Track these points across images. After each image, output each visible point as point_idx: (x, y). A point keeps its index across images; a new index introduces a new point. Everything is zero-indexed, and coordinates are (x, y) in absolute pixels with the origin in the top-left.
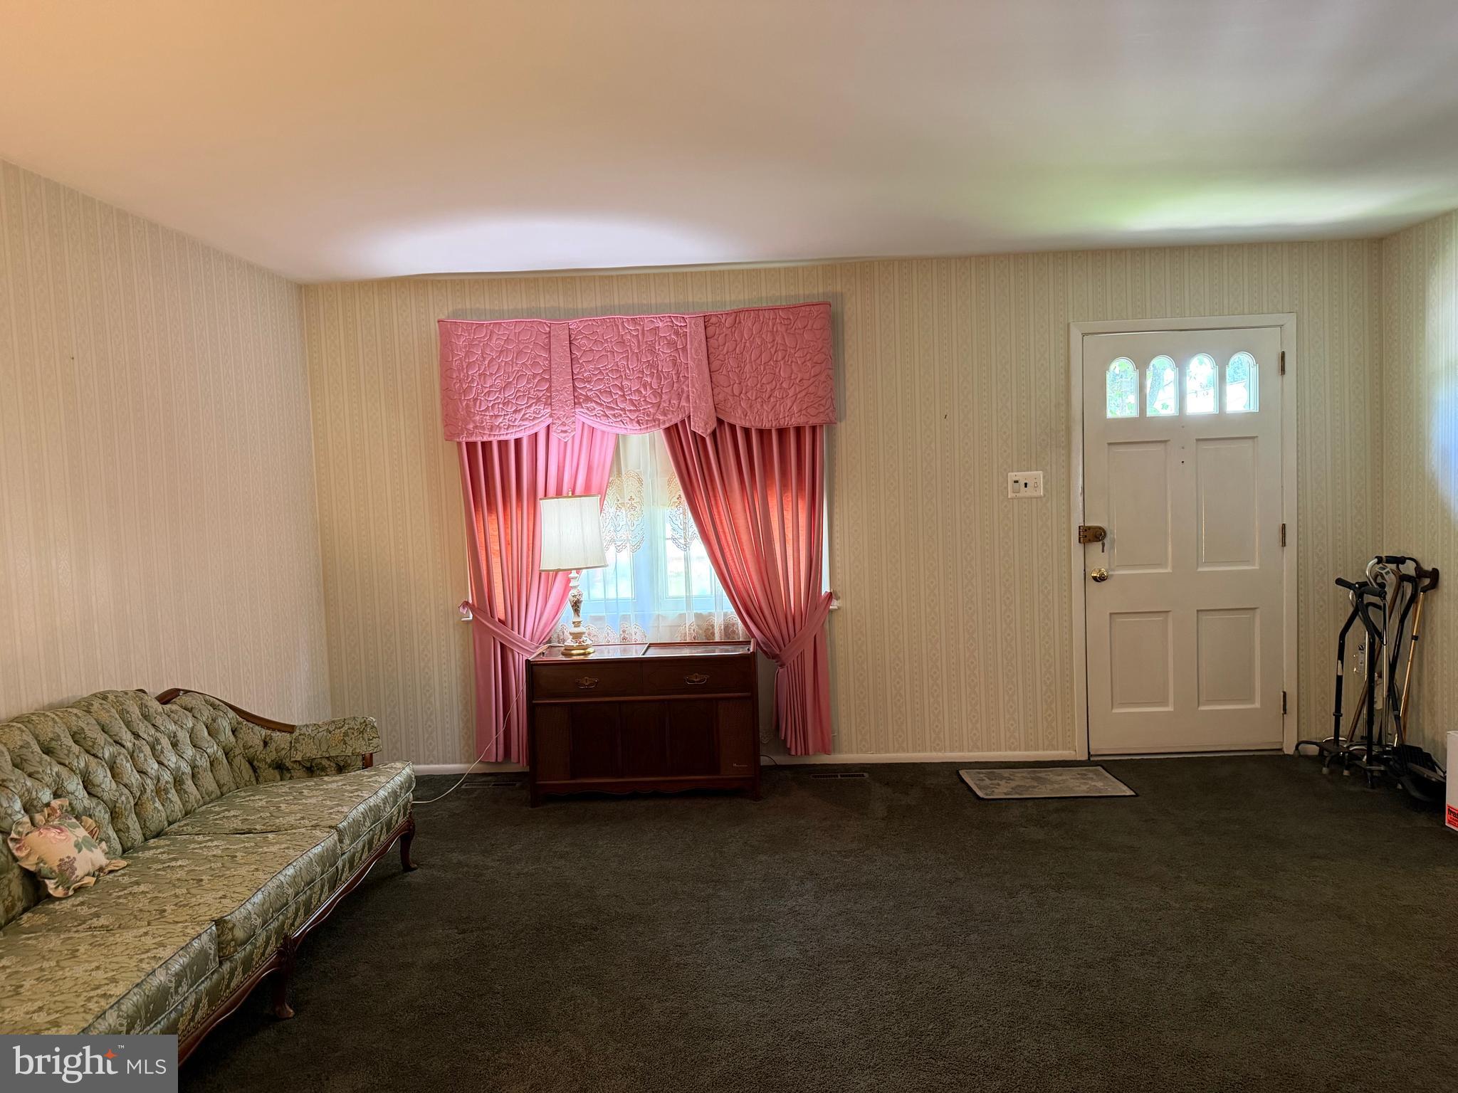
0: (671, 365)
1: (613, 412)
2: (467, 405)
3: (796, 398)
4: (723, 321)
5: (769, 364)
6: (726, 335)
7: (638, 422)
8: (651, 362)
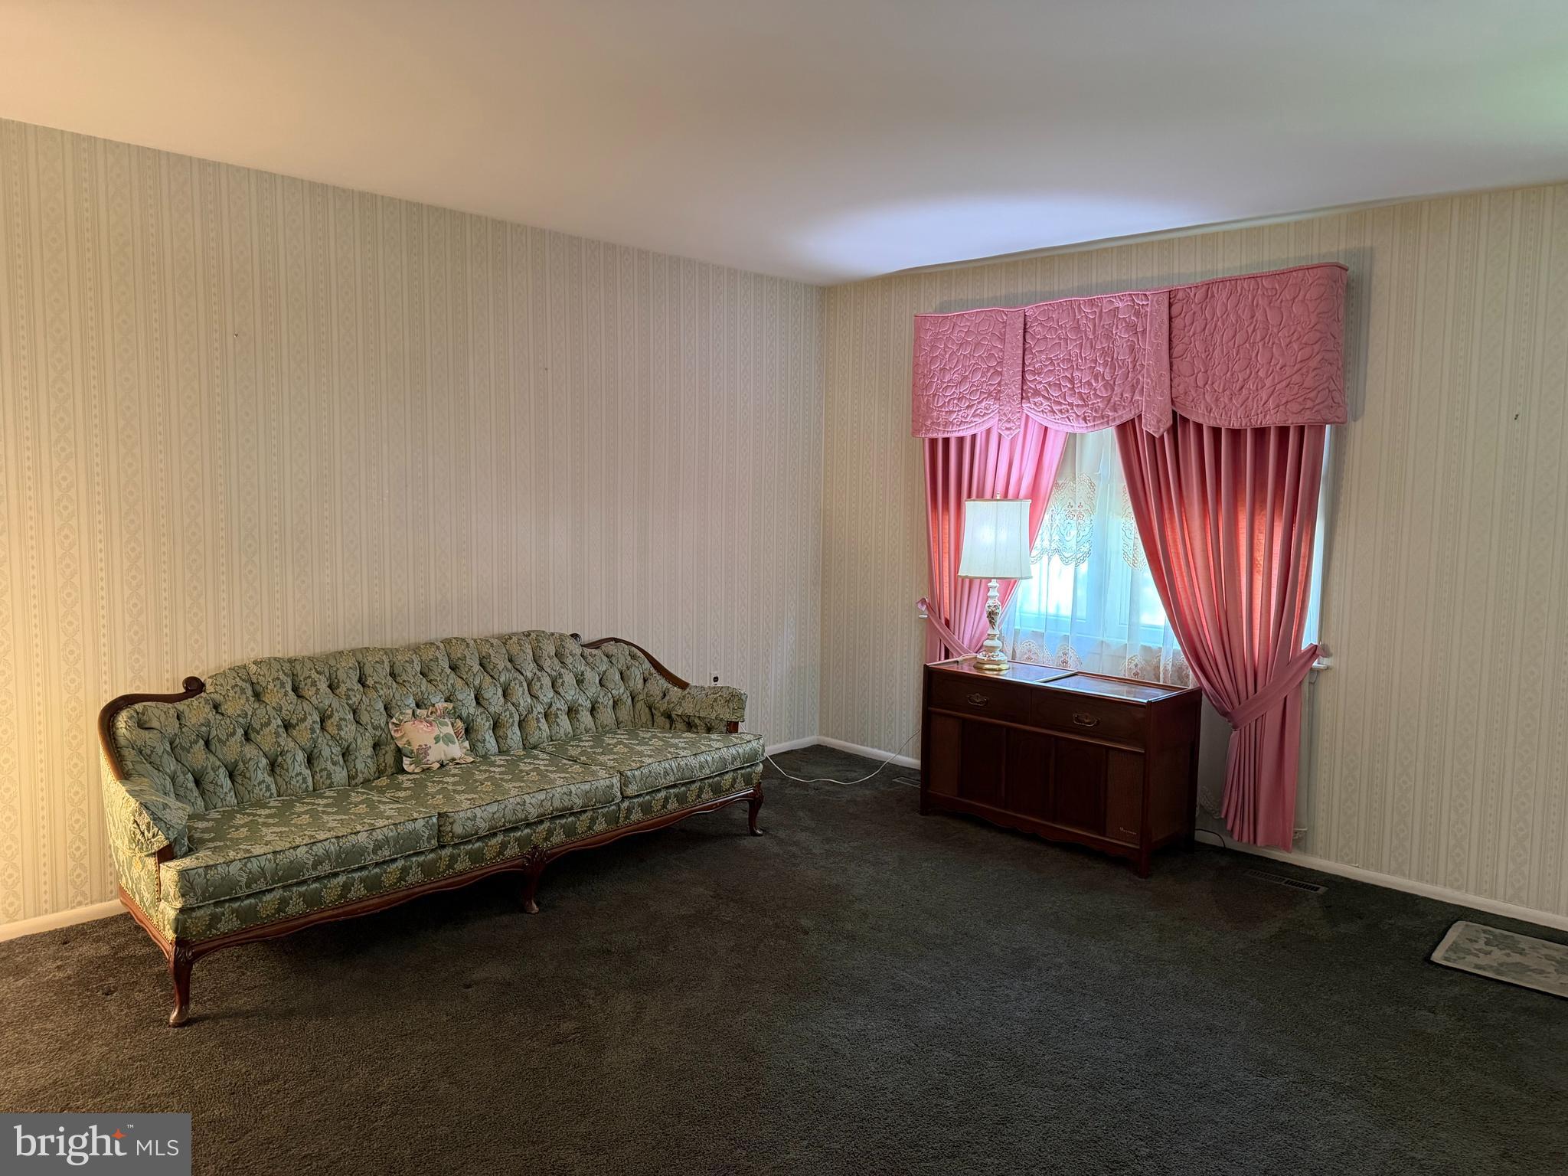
0: (1127, 351)
1: (1059, 408)
2: (928, 400)
3: (1275, 389)
4: (1192, 295)
5: (1244, 346)
6: (1194, 313)
7: (1085, 419)
8: (1106, 349)
